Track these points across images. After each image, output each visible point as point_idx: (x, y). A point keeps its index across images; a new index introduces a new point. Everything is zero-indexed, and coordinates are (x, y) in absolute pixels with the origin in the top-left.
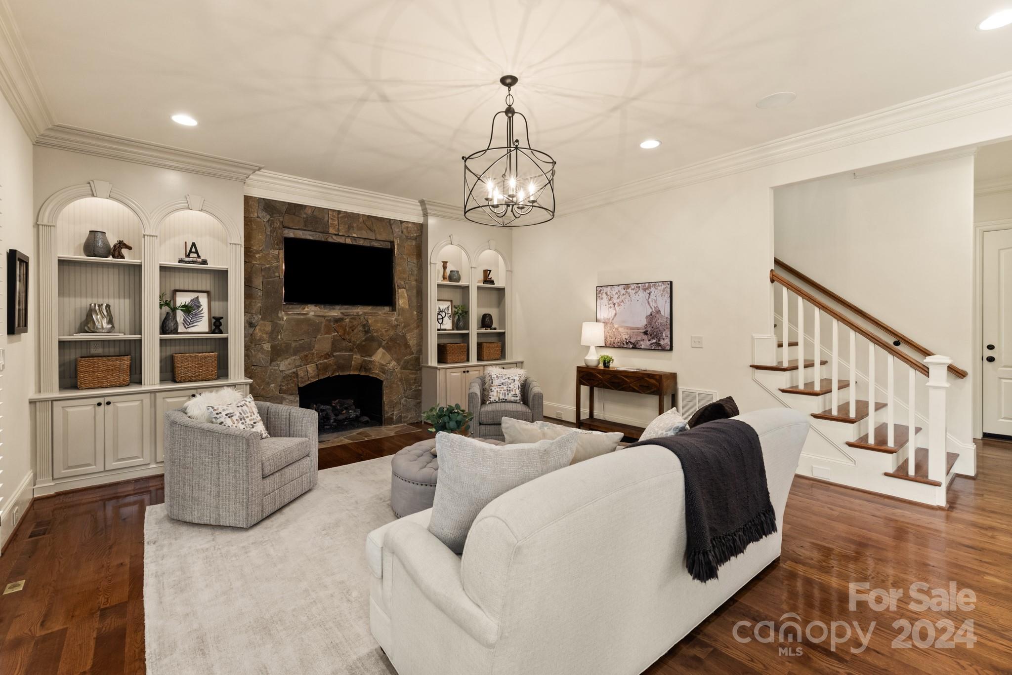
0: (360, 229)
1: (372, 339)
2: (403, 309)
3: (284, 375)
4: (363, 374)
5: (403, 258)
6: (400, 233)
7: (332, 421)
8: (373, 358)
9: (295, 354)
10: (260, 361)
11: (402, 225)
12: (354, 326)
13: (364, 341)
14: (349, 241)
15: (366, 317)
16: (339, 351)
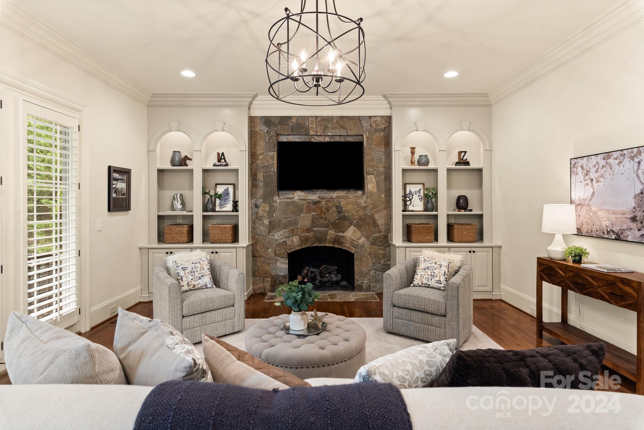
0: (333, 128)
1: (344, 218)
2: (371, 193)
3: (278, 243)
4: (336, 246)
5: (372, 148)
6: (369, 127)
7: (318, 281)
8: (346, 234)
9: (285, 228)
10: (262, 232)
11: (371, 119)
12: (328, 207)
13: (337, 219)
14: (327, 139)
15: (339, 200)
16: (318, 227)
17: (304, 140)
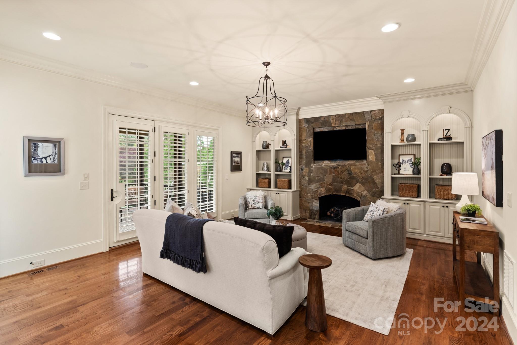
0: (346, 121)
1: (353, 178)
2: (371, 162)
3: (313, 191)
4: (347, 195)
5: (372, 132)
6: (370, 118)
7: (339, 216)
8: (354, 188)
9: (317, 182)
10: (305, 184)
11: (372, 113)
12: (343, 171)
13: (348, 179)
14: (344, 128)
15: (349, 166)
16: (336, 183)
17: (329, 130)
